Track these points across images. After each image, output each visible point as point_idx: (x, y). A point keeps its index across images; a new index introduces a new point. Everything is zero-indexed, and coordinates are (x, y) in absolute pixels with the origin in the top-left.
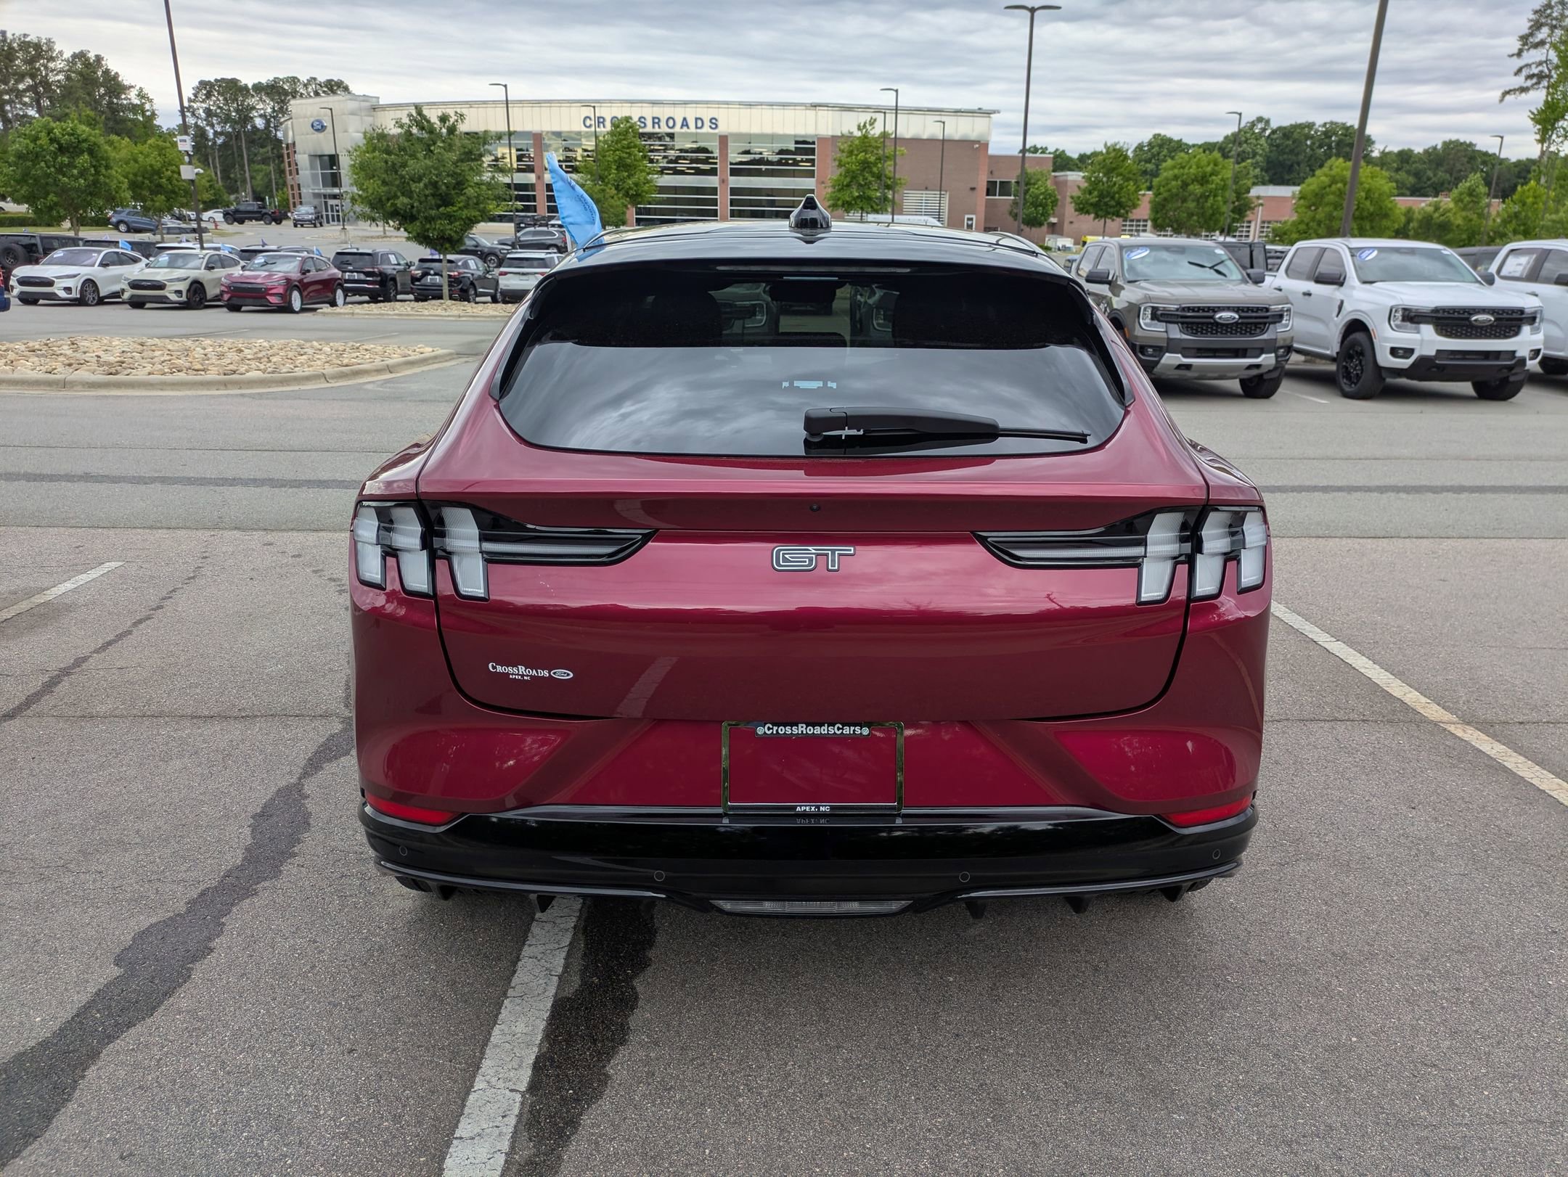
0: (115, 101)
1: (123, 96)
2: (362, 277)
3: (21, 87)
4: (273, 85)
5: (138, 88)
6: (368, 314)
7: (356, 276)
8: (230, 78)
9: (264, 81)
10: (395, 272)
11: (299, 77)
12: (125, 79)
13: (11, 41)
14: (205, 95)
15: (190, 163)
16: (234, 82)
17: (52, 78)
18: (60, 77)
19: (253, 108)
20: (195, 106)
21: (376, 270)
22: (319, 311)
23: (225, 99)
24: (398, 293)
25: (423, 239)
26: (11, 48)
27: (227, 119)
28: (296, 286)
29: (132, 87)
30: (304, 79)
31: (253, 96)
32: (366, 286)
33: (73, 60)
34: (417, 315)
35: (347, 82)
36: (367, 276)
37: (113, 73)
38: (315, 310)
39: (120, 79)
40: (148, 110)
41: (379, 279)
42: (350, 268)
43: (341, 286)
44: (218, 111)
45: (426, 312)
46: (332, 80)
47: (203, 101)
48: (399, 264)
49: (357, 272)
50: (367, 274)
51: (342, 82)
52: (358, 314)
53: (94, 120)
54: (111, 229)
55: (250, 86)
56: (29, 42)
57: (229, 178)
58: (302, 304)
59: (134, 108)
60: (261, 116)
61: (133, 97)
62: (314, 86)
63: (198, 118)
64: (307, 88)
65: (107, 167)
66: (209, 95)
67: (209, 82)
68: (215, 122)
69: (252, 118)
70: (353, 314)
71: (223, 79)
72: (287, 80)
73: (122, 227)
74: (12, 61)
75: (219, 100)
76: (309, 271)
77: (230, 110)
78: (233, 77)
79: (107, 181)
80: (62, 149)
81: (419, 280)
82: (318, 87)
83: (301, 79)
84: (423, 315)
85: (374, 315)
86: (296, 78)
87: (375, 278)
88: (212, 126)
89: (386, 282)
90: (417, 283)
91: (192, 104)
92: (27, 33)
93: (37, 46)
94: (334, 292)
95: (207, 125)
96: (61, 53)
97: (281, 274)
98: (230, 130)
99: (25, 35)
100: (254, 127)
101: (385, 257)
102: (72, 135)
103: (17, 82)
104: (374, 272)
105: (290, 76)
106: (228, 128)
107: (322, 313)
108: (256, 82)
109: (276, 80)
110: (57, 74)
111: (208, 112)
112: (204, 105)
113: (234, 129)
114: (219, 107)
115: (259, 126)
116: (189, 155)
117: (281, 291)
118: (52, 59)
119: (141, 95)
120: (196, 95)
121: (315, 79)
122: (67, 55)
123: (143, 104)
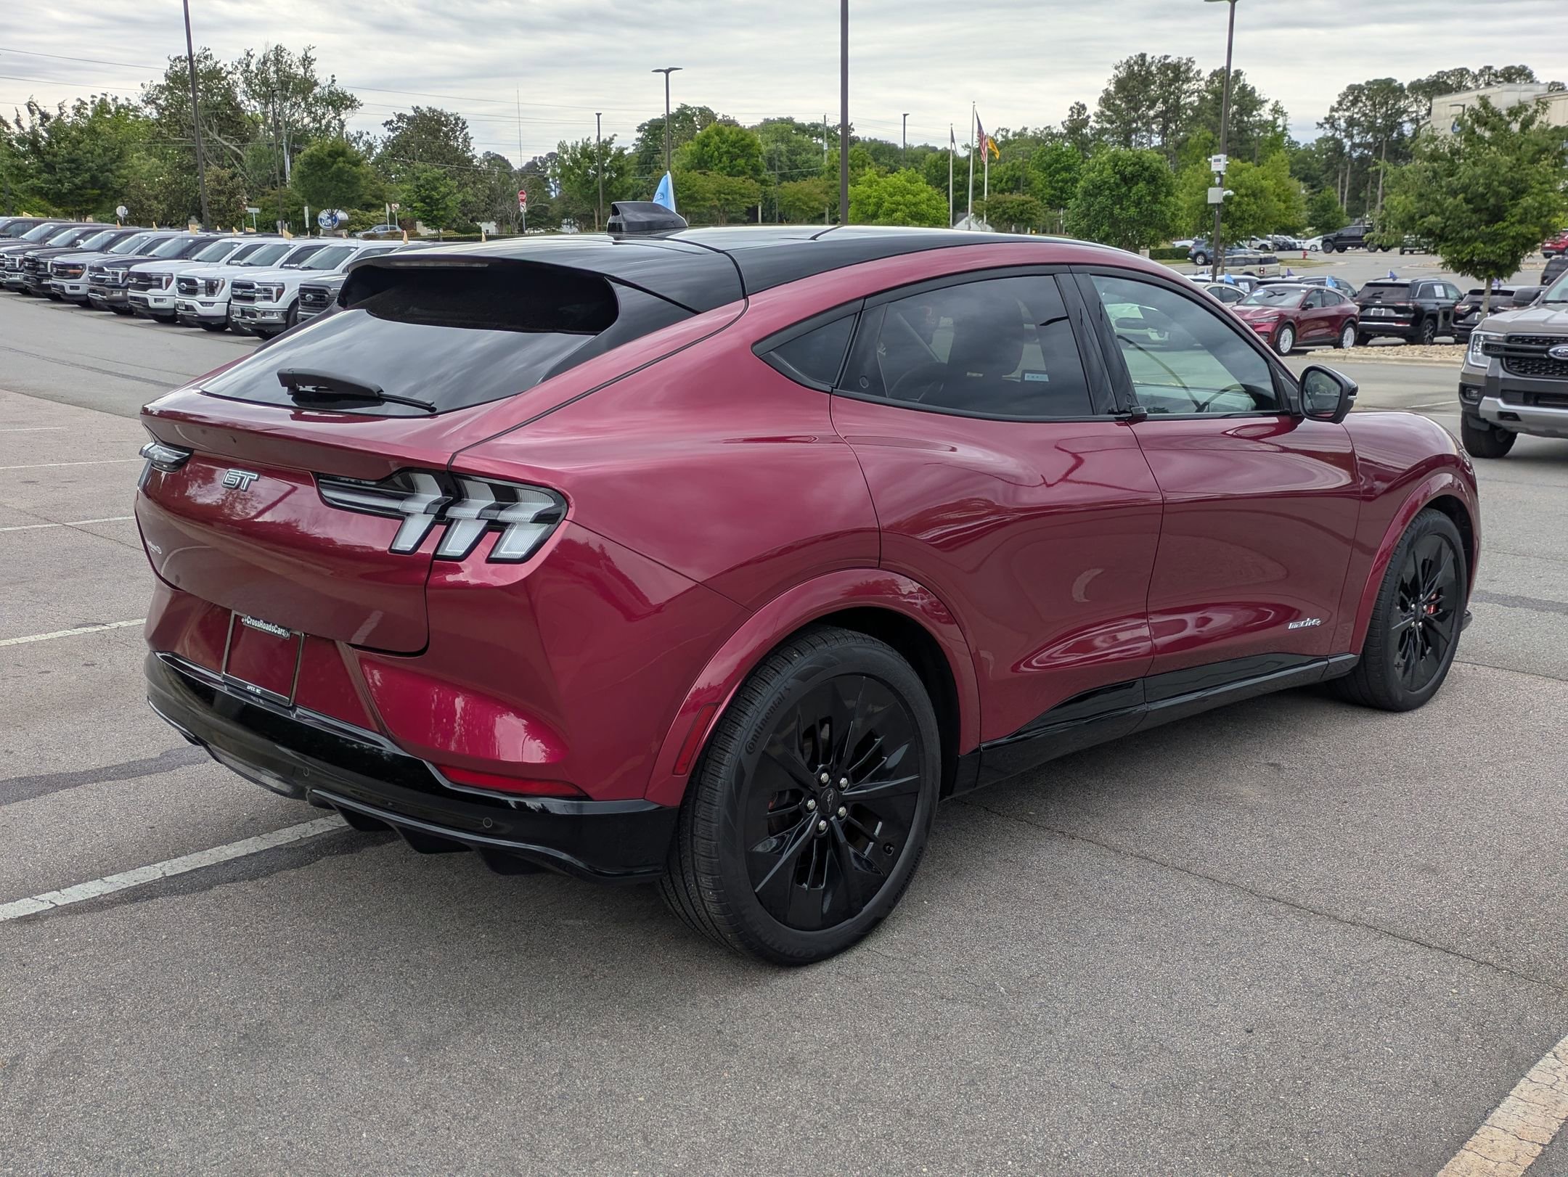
0: (1246, 119)
1: (1255, 113)
2: (1393, 314)
3: (1152, 113)
4: (1434, 82)
5: (1272, 102)
6: (1363, 359)
7: (1383, 312)
8: (1383, 78)
9: (1424, 77)
10: (1437, 308)
11: (1469, 68)
12: (1260, 93)
13: (1150, 64)
14: (1351, 101)
15: (1220, 185)
16: (1389, 82)
17: (1184, 100)
18: (1194, 98)
19: (1405, 111)
20: (1336, 115)
21: (1410, 305)
22: (1309, 353)
23: (1374, 105)
24: (1435, 335)
25: (1463, 266)
26: (1149, 73)
27: (1372, 127)
28: (1290, 323)
29: (1266, 101)
30: (1475, 70)
31: (1407, 97)
32: (1394, 324)
33: (1211, 78)
34: (1423, 361)
35: (1531, 67)
36: (1397, 313)
37: (1249, 89)
38: (1305, 352)
39: (1256, 95)
40: (1279, 126)
41: (1412, 315)
42: (1378, 302)
43: (1354, 324)
44: (1363, 119)
45: (1437, 358)
46: (1513, 67)
47: (1348, 109)
48: (1447, 297)
49: (1386, 307)
50: (1398, 310)
51: (1525, 68)
52: (1351, 358)
53: (1212, 142)
54: (1190, 261)
55: (1406, 86)
56: (1169, 64)
57: (1359, 198)
58: (1293, 345)
59: (1263, 125)
60: (1412, 120)
61: (1265, 113)
62: (1487, 77)
63: (1336, 129)
64: (1477, 81)
65: (1168, 194)
66: (1354, 103)
67: (1359, 85)
68: (1355, 132)
69: (1400, 124)
70: (1345, 358)
71: (1376, 80)
72: (1453, 73)
73: (1200, 260)
74: (1147, 86)
75: (1366, 106)
76: (1311, 306)
77: (1375, 116)
78: (1388, 77)
79: (1164, 208)
80: (1124, 179)
81: (1463, 317)
82: (1492, 77)
83: (1471, 70)
84: (1431, 362)
85: (1370, 359)
86: (1465, 69)
87: (1406, 315)
88: (1351, 136)
89: (1421, 319)
90: (1460, 321)
91: (1334, 113)
92: (1168, 54)
93: (1176, 68)
94: (1343, 331)
95: (1346, 137)
96: (1199, 72)
97: (1276, 309)
98: (1371, 140)
99: (1166, 57)
100: (1401, 134)
101: (1428, 290)
102: (1137, 163)
103: (1150, 108)
104: (1407, 307)
105: (1458, 67)
106: (1370, 138)
107: (1313, 356)
108: (1415, 79)
109: (1441, 74)
110: (1189, 96)
111: (1351, 122)
112: (1347, 114)
113: (1376, 138)
114: (1365, 115)
115: (1406, 133)
116: (1221, 176)
117: (1269, 328)
118: (1188, 80)
119: (1277, 110)
120: (1340, 103)
121: (1490, 68)
122: (1206, 75)
123: (1275, 119)
